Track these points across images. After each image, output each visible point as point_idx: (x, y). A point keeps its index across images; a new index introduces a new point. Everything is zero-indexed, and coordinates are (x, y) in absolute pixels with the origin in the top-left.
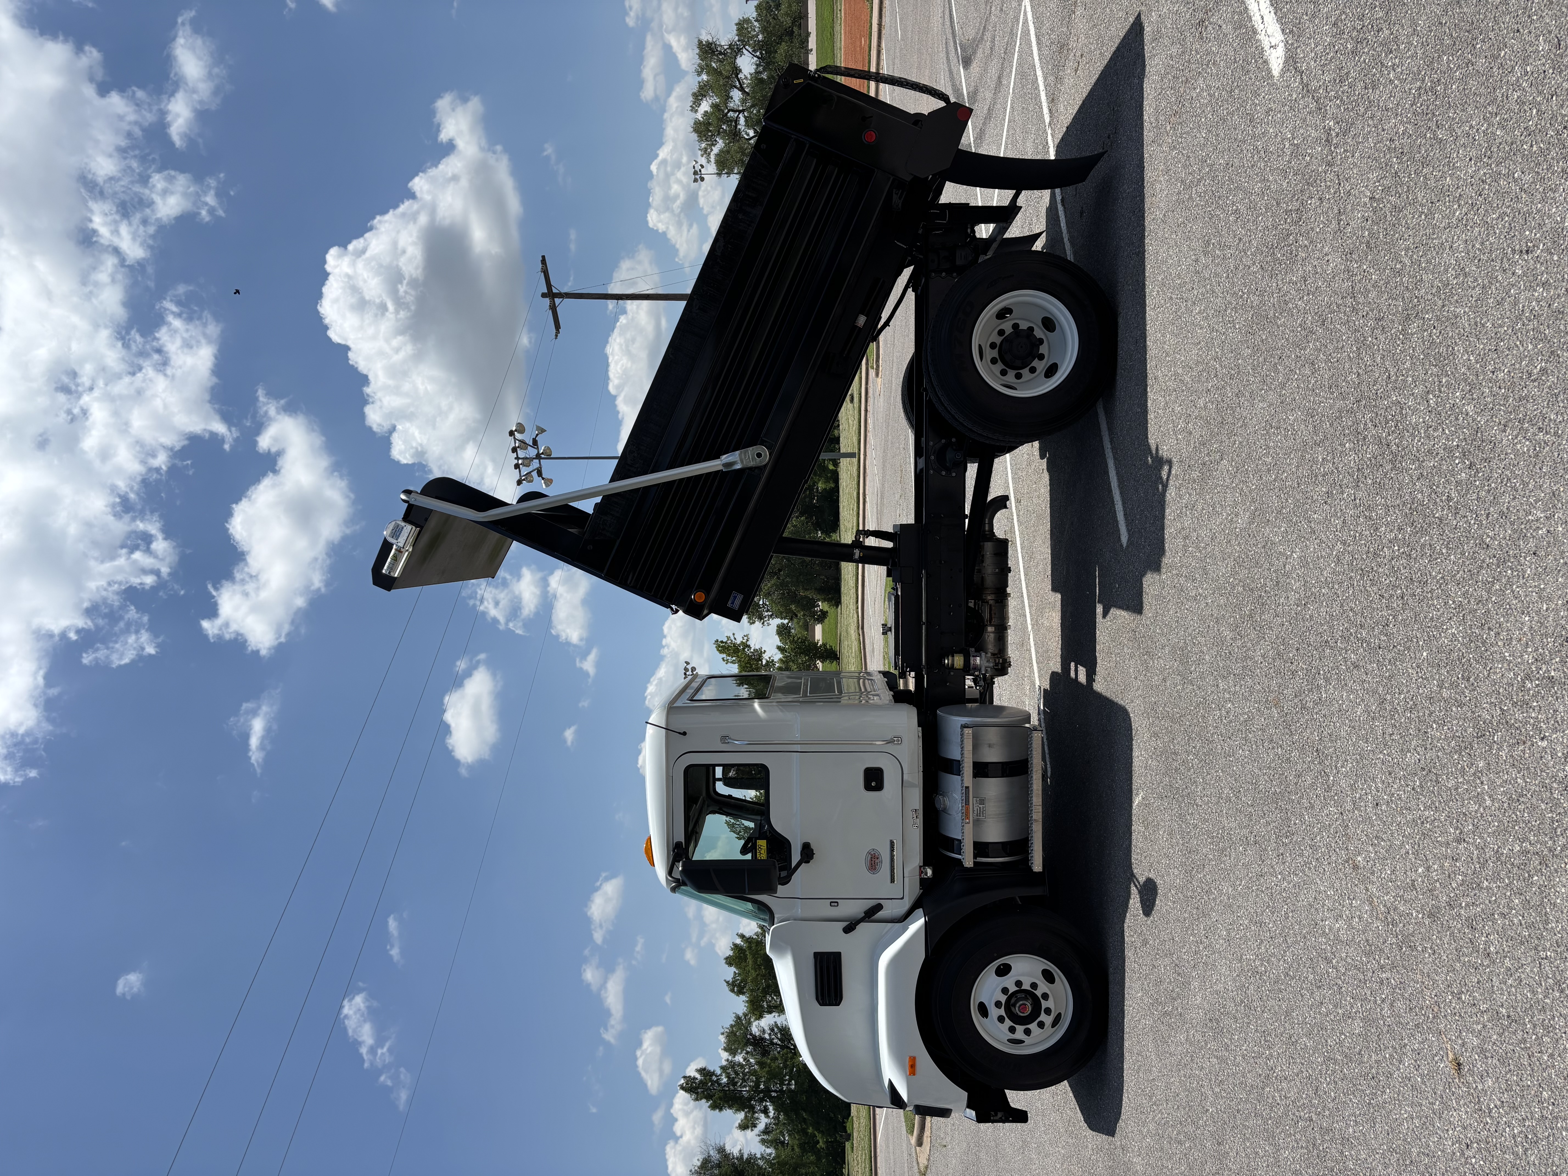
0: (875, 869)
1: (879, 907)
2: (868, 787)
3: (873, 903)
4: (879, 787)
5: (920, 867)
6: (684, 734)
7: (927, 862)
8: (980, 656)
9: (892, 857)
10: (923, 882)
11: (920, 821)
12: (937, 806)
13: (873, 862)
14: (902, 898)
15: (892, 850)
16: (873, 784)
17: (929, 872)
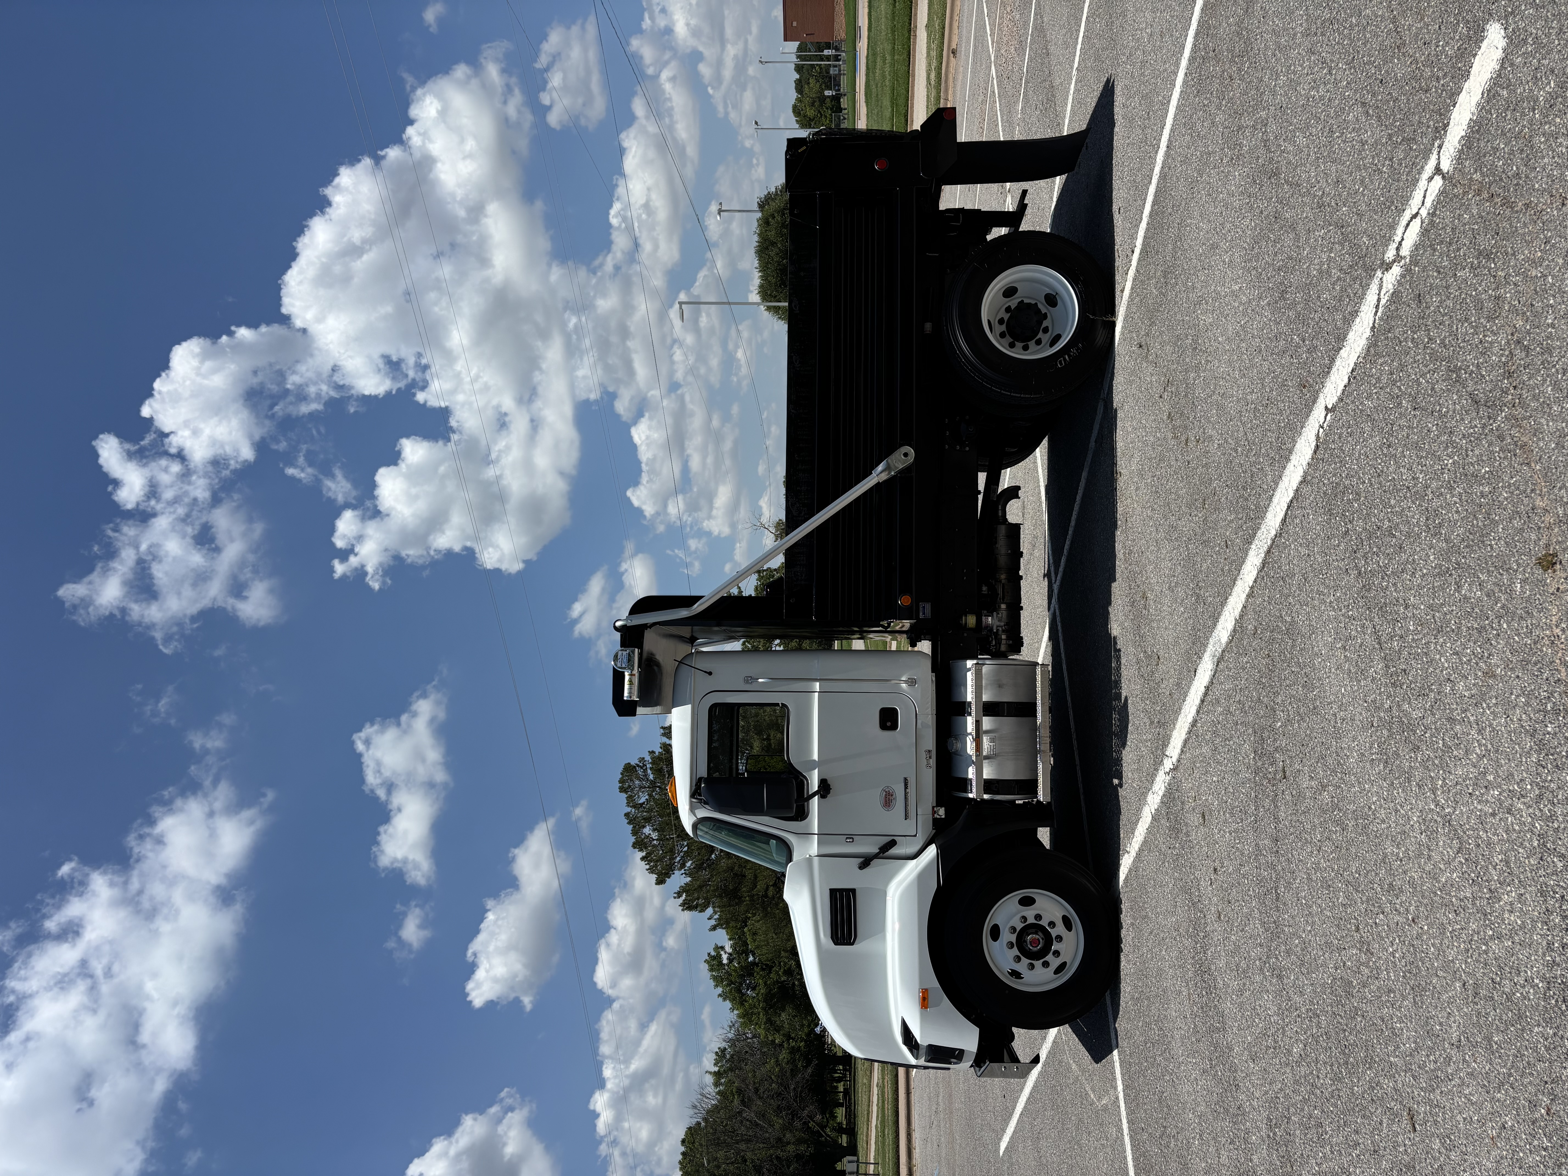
0: (889, 806)
1: (892, 844)
2: (884, 726)
3: (888, 839)
4: (894, 727)
5: (933, 807)
6: (710, 673)
7: (939, 802)
8: (992, 616)
9: (906, 794)
10: (936, 822)
11: (933, 762)
12: (949, 748)
13: (888, 800)
14: (915, 836)
15: (906, 787)
16: (889, 724)
17: (942, 812)
